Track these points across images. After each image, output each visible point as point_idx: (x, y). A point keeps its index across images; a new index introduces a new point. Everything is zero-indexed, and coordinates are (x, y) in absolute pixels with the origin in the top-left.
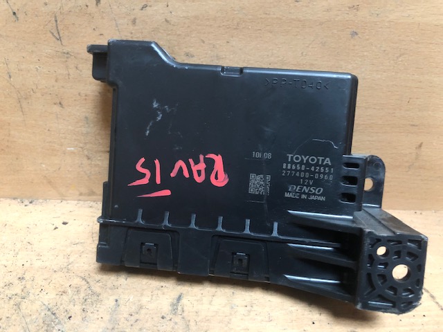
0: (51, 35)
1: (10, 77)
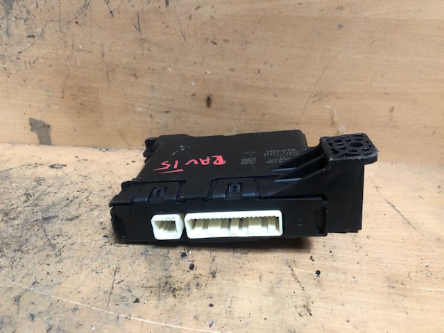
0: (134, 27)
1: (103, 56)
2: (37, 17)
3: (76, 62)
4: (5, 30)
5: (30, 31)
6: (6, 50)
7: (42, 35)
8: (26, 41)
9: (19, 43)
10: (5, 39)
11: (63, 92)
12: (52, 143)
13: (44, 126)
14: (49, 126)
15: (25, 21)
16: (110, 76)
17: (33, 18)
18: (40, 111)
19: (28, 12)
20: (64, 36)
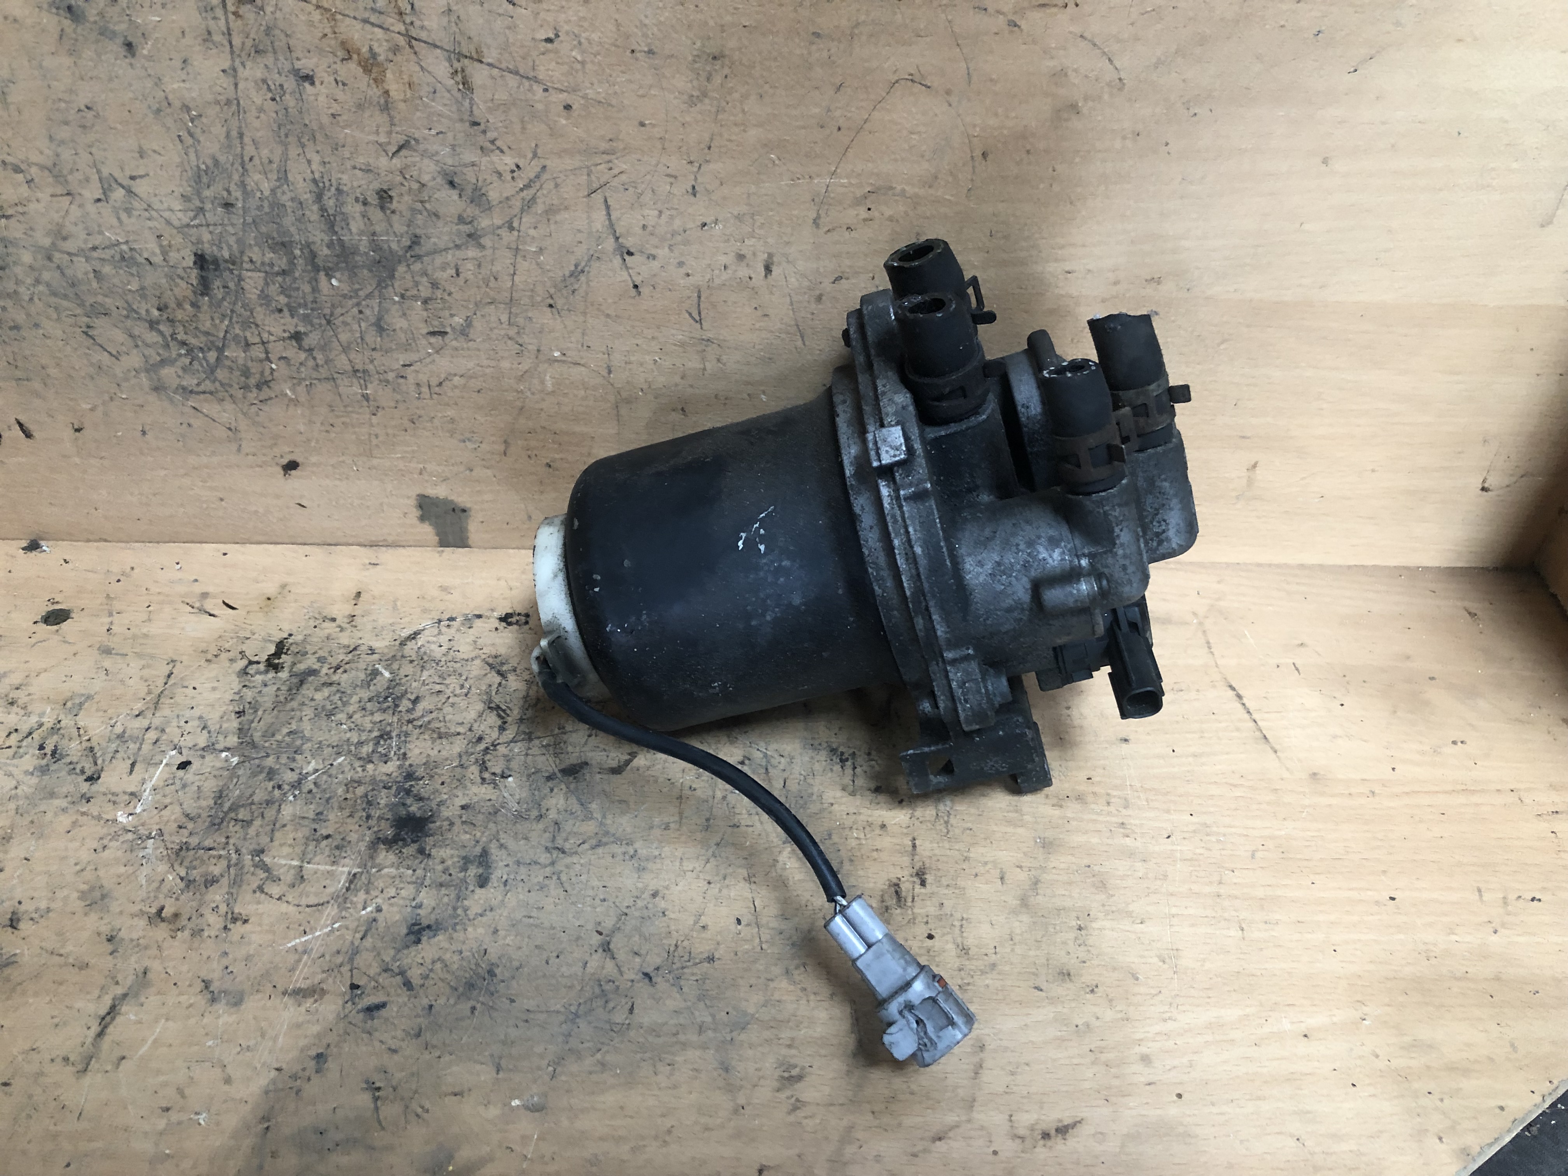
2: (454, 295)
3: (542, 382)
4: (373, 320)
5: (436, 323)
6: (372, 361)
7: (464, 332)
8: (424, 342)
9: (407, 347)
10: (372, 337)
11: (505, 442)
12: (470, 542)
13: (454, 510)
14: (464, 511)
15: (425, 302)
16: (624, 411)
17: (447, 297)
18: (445, 479)
19: (435, 285)
20: (518, 333)
